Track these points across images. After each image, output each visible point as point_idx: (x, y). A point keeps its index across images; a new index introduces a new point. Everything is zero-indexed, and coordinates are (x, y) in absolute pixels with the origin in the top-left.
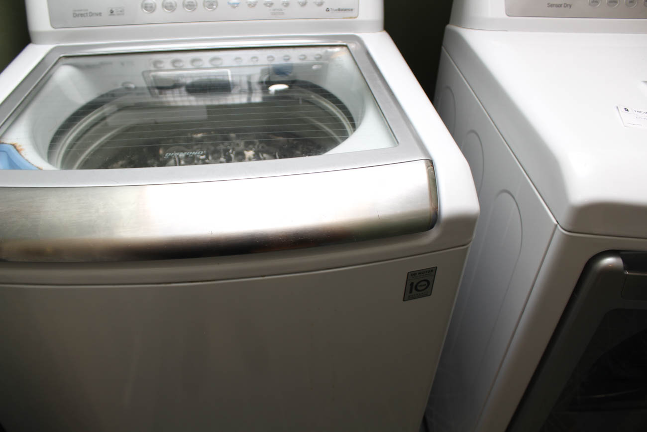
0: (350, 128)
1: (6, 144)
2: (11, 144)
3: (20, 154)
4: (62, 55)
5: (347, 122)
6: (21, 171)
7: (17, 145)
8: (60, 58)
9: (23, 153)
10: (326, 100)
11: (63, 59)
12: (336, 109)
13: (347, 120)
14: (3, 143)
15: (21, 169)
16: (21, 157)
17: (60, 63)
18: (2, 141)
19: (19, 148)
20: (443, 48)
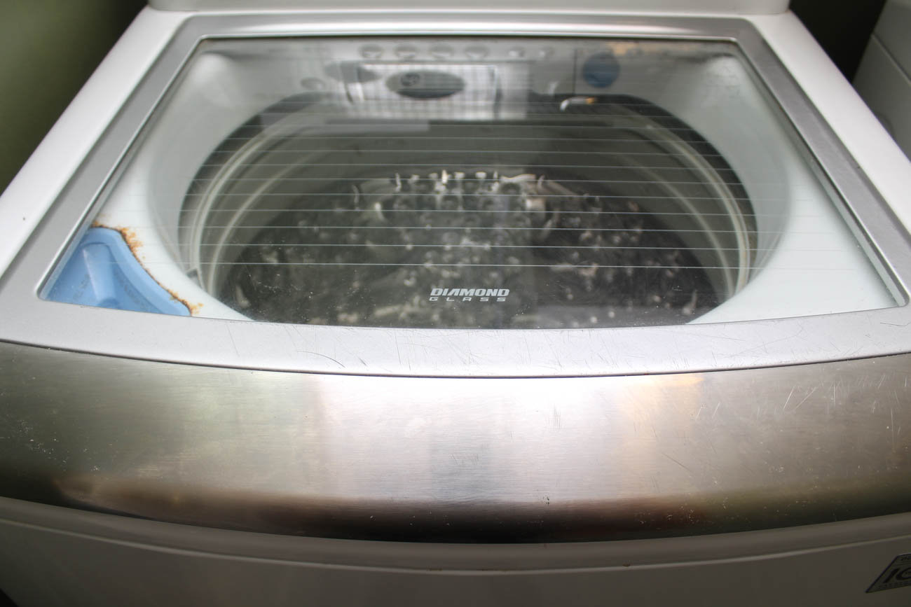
0: (736, 212)
1: (107, 228)
2: (116, 230)
3: (134, 256)
4: (204, 36)
5: (728, 197)
6: (162, 316)
7: (128, 233)
8: (202, 41)
9: (140, 252)
10: (684, 142)
11: (206, 43)
12: (706, 167)
13: (730, 193)
14: (101, 227)
15: (161, 313)
16: (136, 262)
17: (201, 51)
18: (101, 221)
19: (131, 240)
20: (873, 38)
